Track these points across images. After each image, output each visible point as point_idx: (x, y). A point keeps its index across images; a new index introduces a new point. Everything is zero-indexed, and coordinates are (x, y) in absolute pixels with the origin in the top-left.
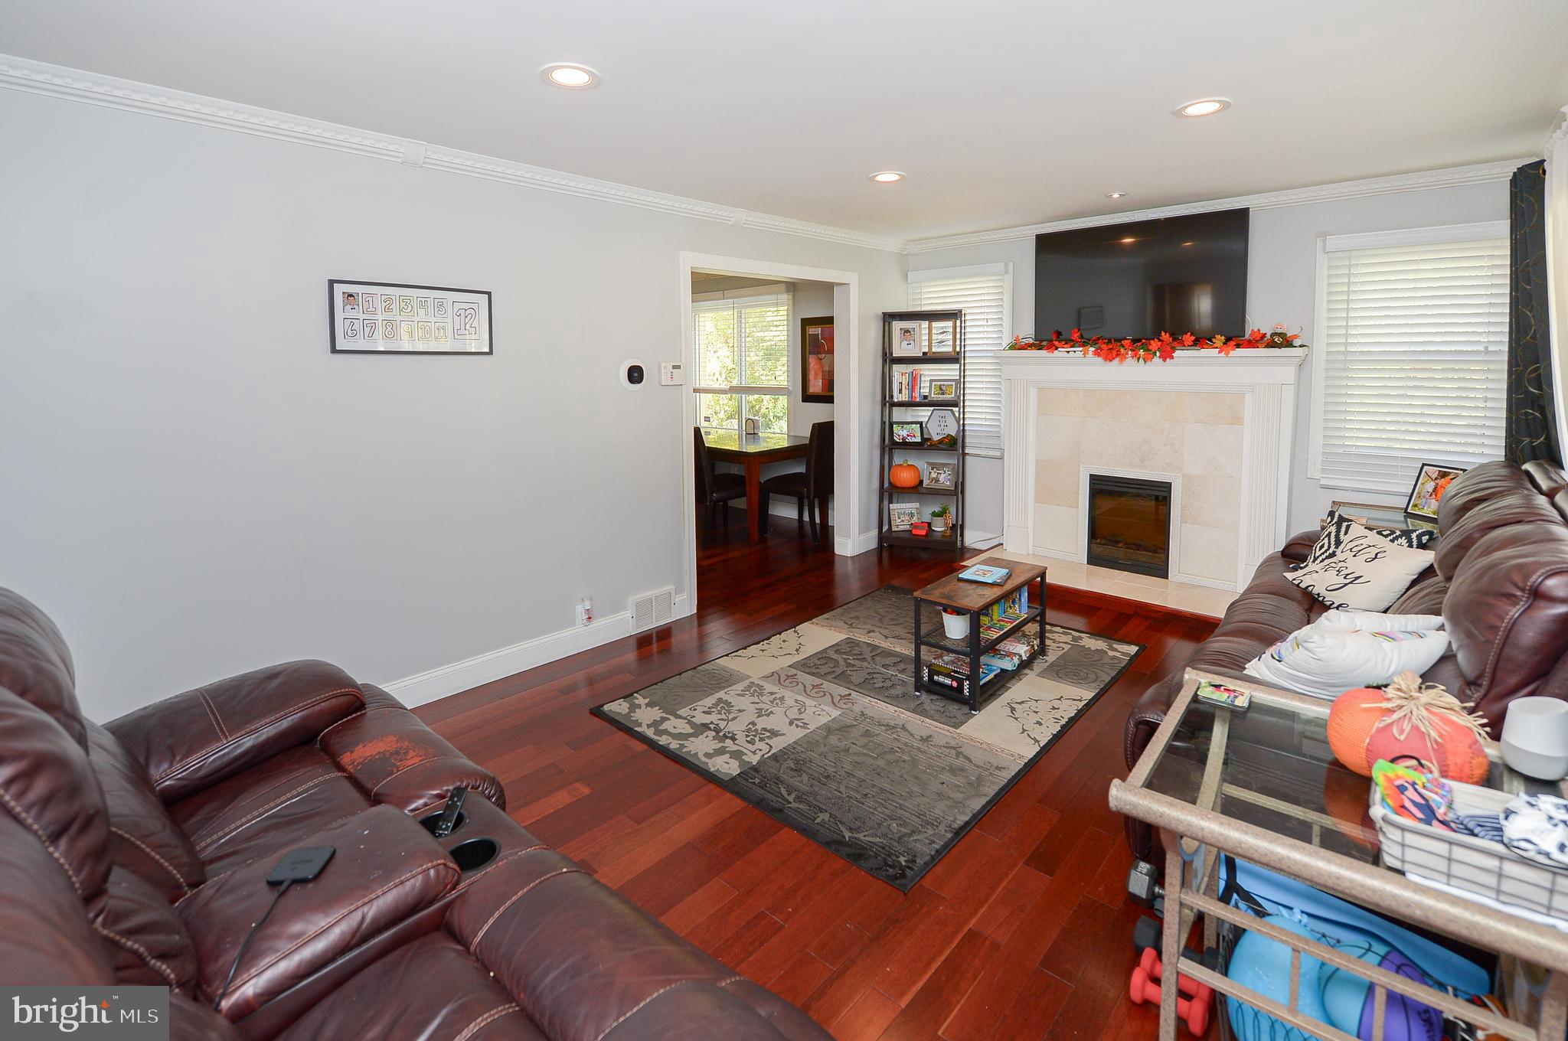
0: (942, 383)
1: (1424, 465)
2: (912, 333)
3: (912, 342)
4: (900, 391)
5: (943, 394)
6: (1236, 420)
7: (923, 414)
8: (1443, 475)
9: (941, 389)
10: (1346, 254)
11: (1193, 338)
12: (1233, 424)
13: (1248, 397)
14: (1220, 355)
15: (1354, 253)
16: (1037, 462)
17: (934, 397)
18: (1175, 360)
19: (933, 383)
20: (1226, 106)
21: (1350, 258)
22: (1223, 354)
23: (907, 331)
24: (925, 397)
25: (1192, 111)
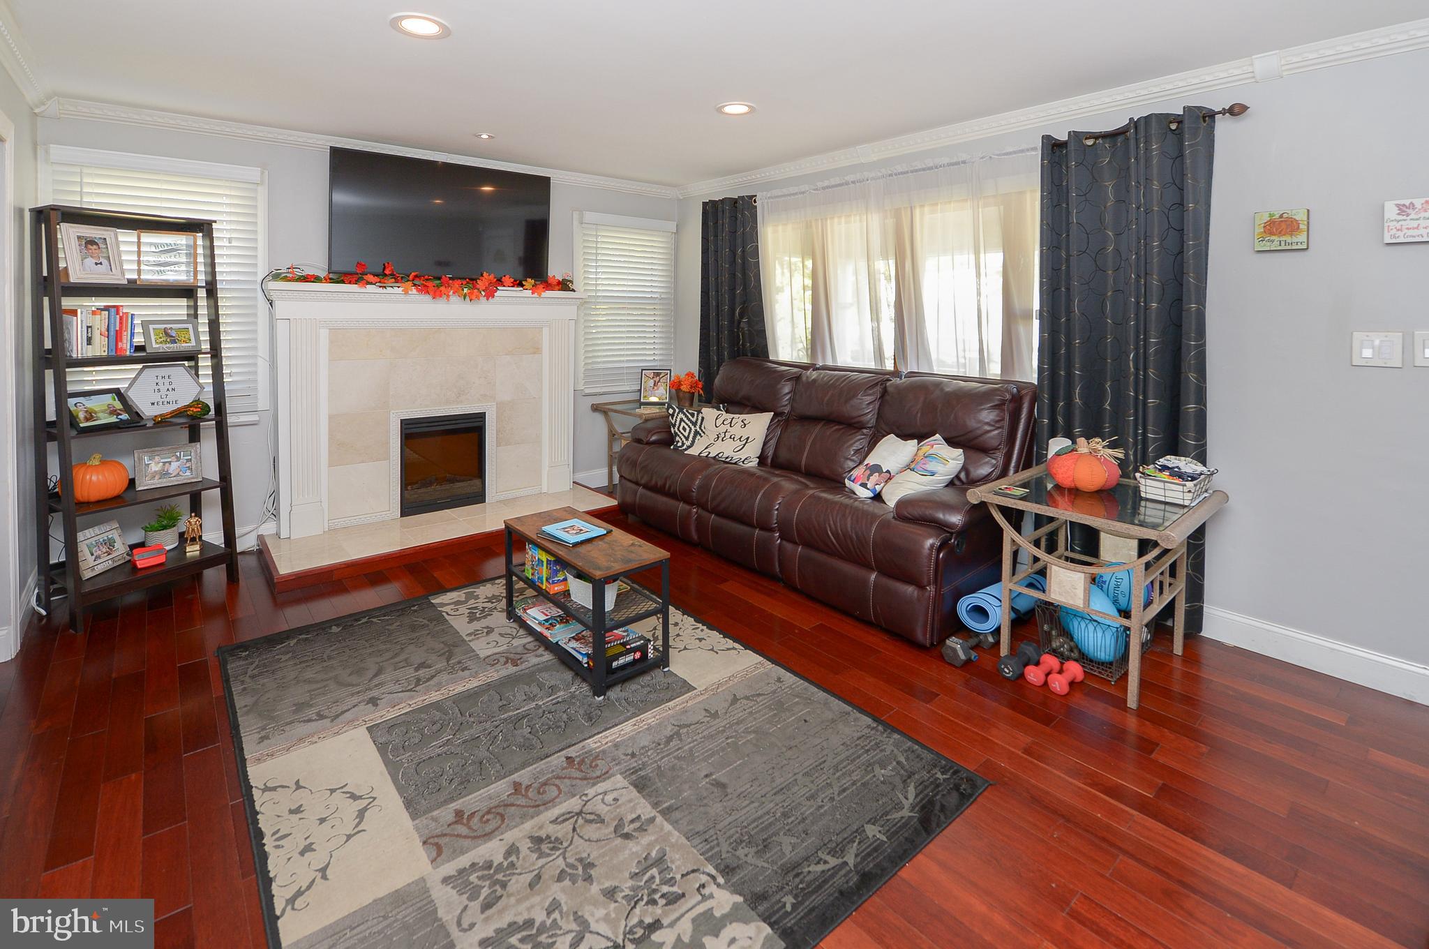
0: (168, 326)
1: (642, 370)
2: (102, 246)
3: (105, 262)
4: (89, 341)
5: (174, 342)
6: (537, 350)
7: (120, 376)
8: (658, 374)
9: (167, 334)
10: (594, 227)
11: (512, 280)
12: (535, 353)
13: (545, 331)
14: (534, 296)
15: (599, 227)
16: (331, 418)
17: (156, 346)
18: (496, 299)
19: (151, 327)
20: (752, 109)
21: (597, 230)
22: (536, 295)
23: (91, 242)
24: (140, 348)
25: (728, 110)
